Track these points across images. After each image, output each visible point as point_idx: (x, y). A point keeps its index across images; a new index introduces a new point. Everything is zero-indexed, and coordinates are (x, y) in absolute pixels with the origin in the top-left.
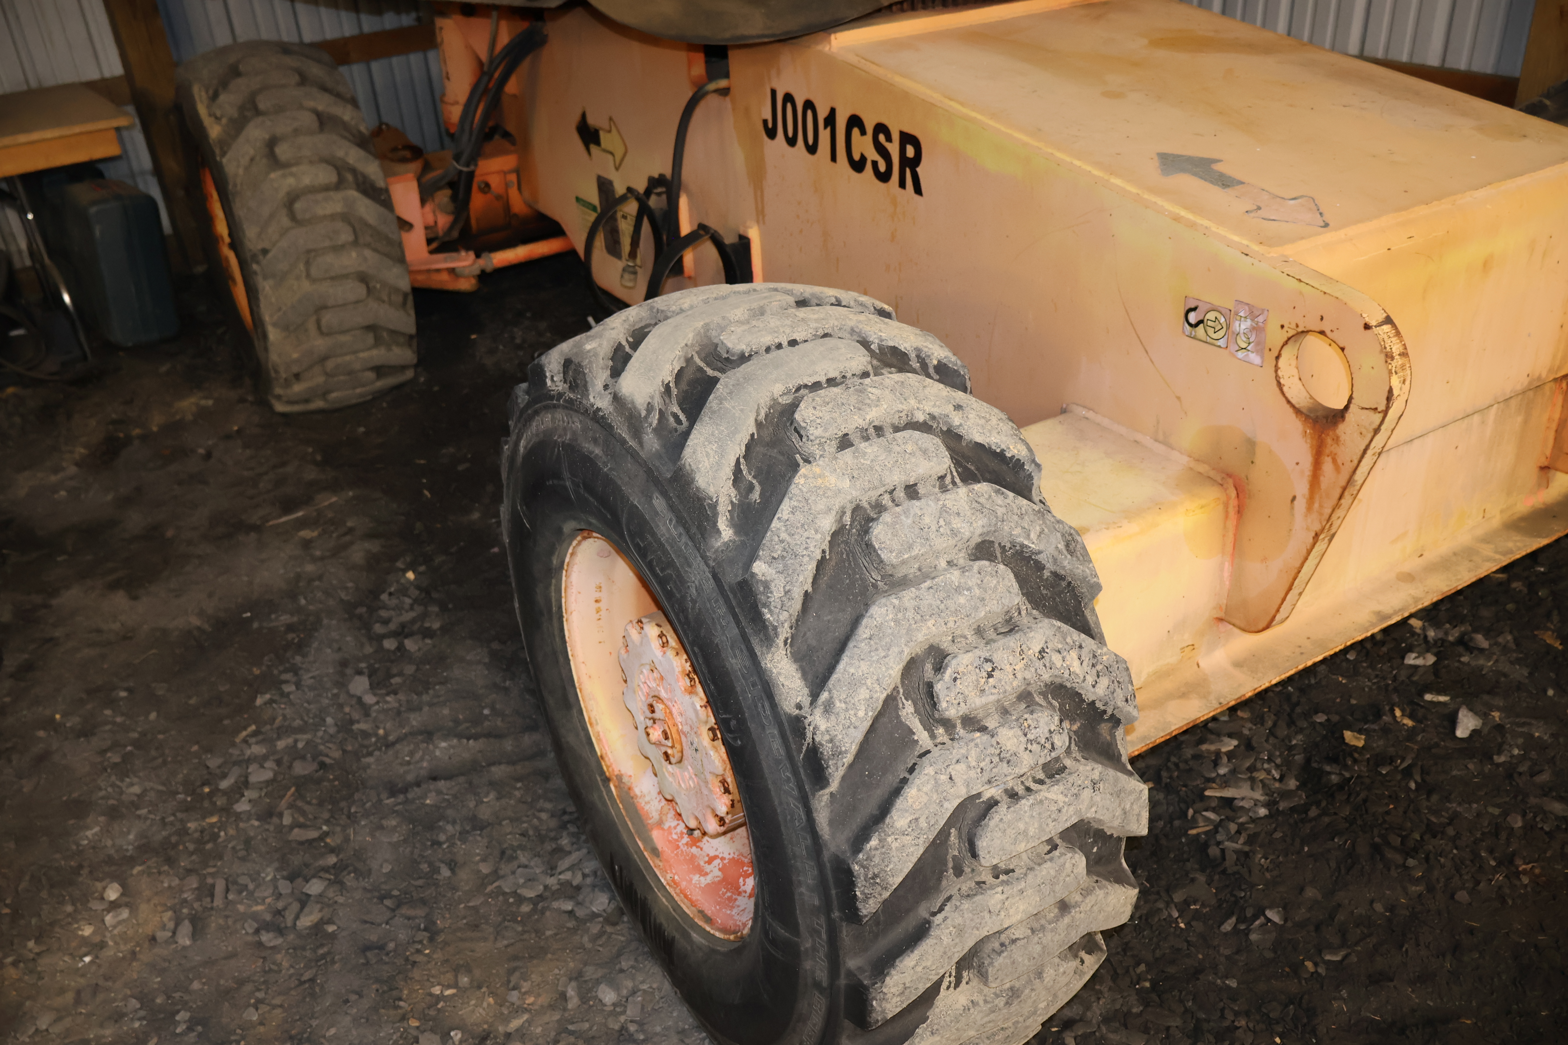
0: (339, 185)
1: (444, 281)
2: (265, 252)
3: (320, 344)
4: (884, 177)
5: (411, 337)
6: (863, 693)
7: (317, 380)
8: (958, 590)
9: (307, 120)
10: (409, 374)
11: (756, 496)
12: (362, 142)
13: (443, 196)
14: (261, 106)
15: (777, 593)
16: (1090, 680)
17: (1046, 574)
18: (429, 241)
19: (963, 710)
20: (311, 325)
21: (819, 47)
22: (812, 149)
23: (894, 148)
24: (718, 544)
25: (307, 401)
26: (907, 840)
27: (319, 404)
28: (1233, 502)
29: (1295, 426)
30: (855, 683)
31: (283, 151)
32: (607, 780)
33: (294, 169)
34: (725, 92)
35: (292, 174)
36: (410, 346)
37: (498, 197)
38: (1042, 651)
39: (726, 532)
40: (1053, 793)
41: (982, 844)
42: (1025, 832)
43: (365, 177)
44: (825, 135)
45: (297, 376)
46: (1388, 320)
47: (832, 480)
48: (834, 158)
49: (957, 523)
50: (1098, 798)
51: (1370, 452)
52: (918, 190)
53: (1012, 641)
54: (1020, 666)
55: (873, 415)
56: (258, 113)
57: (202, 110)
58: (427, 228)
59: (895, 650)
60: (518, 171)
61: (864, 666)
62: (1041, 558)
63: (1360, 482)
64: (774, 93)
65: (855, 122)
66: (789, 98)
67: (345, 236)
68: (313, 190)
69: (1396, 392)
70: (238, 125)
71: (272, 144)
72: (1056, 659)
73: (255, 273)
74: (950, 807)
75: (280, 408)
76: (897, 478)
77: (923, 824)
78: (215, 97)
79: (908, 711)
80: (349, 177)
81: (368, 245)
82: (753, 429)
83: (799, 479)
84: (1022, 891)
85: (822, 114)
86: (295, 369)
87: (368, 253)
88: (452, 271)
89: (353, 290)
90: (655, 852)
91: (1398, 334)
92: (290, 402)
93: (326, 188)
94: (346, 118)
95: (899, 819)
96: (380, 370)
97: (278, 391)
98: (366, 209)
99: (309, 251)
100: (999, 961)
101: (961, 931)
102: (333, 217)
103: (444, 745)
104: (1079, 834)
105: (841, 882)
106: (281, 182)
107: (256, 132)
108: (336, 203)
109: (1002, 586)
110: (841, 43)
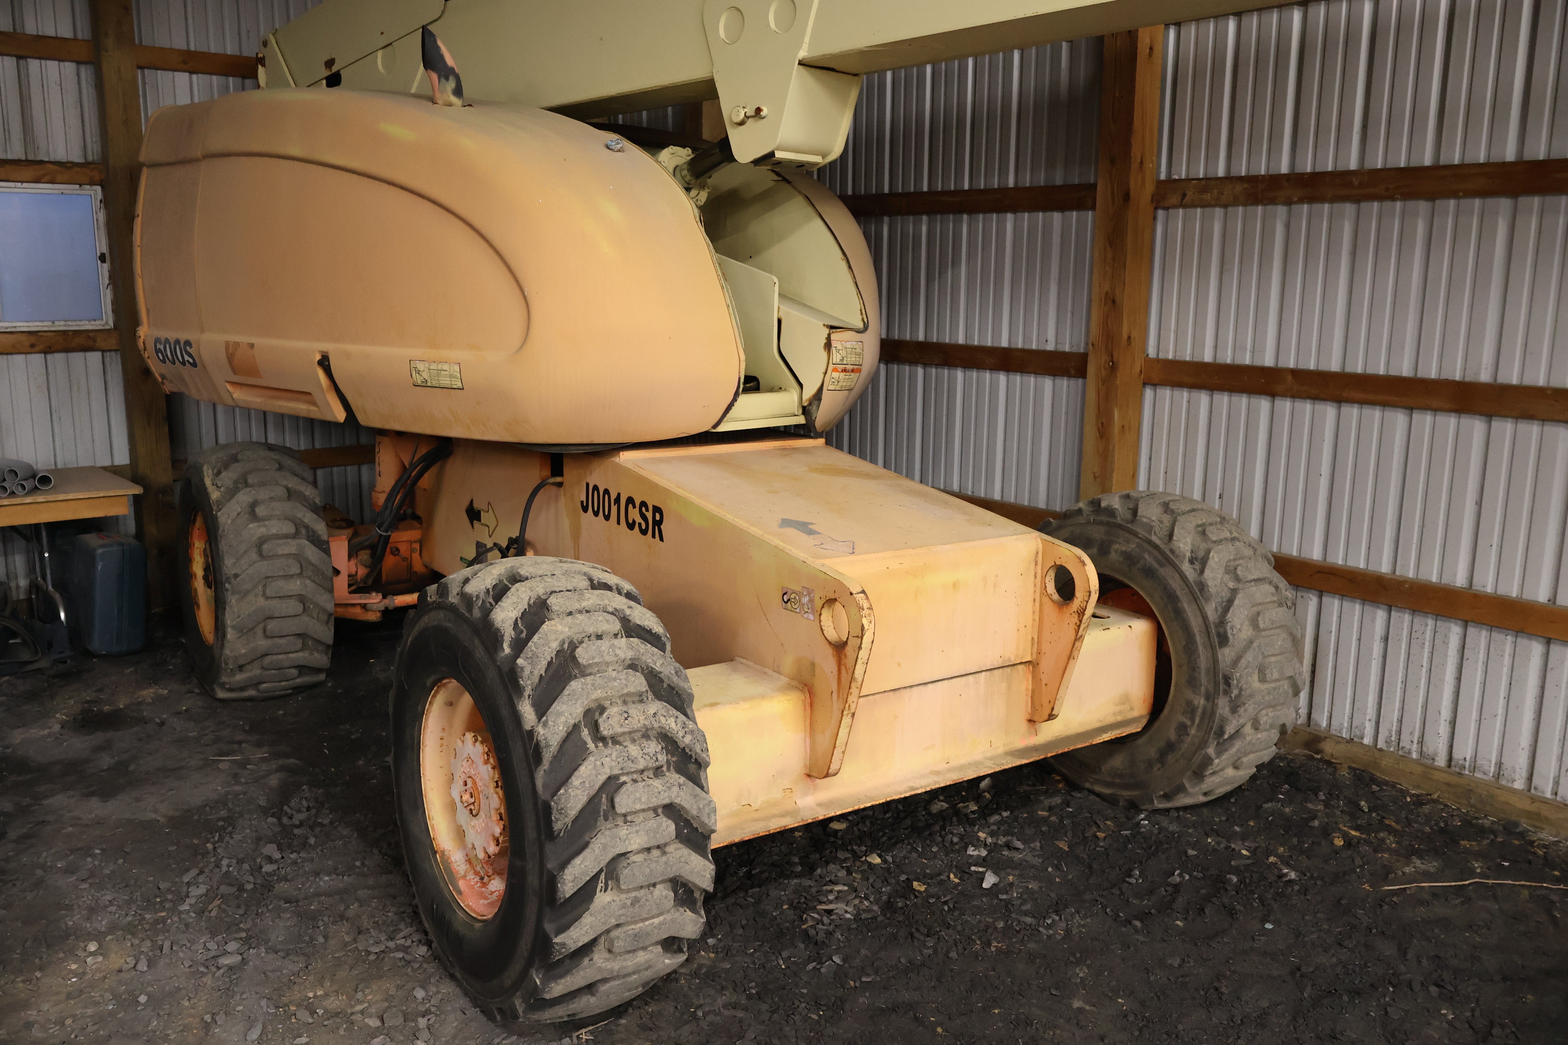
0: (296, 535)
1: (357, 613)
2: (236, 576)
3: (263, 643)
4: (644, 532)
5: (328, 646)
6: (563, 719)
7: (254, 672)
8: (615, 679)
9: (280, 492)
10: (322, 677)
11: (524, 635)
12: (315, 509)
13: (365, 555)
14: (250, 481)
15: (527, 672)
16: (681, 734)
17: (665, 685)
18: (350, 586)
19: (611, 732)
20: (259, 631)
21: (613, 459)
22: (607, 518)
23: (649, 515)
24: (503, 655)
25: (242, 689)
26: (579, 792)
27: (252, 693)
28: (808, 700)
29: (829, 651)
30: (559, 714)
31: (260, 511)
32: (436, 852)
33: (267, 523)
34: (560, 485)
35: (264, 526)
36: (327, 654)
37: (404, 559)
38: (655, 714)
39: (507, 650)
40: (657, 783)
41: (617, 800)
42: (640, 799)
43: (314, 531)
44: (614, 509)
45: (241, 668)
46: (863, 592)
47: (560, 628)
48: (619, 523)
49: (618, 652)
50: (682, 794)
51: (859, 661)
52: (661, 539)
53: (640, 706)
54: (642, 718)
55: (585, 604)
56: (247, 485)
57: (208, 482)
58: (349, 576)
59: (580, 701)
60: (421, 542)
61: (564, 707)
62: (662, 676)
63: (860, 680)
64: (588, 485)
65: (630, 501)
66: (596, 488)
67: (295, 569)
68: (277, 537)
69: (866, 627)
70: (232, 492)
71: (253, 505)
72: (663, 719)
73: (227, 590)
74: (602, 778)
75: (221, 694)
76: (591, 630)
77: (587, 785)
78: (219, 473)
79: (585, 733)
80: (304, 531)
81: (309, 578)
82: (526, 606)
83: (544, 626)
84: (637, 832)
85: (613, 496)
86: (241, 662)
87: (308, 582)
88: (364, 607)
89: (294, 607)
90: (460, 892)
91: (867, 598)
92: (231, 690)
93: (286, 537)
94: (307, 493)
95: (575, 781)
96: (303, 669)
97: (224, 679)
98: (312, 553)
99: (268, 577)
100: (626, 872)
101: (605, 847)
102: (288, 556)
103: (327, 878)
104: (671, 810)
105: (545, 812)
106: (256, 530)
107: (244, 497)
108: (291, 547)
109: (639, 683)
110: (626, 457)
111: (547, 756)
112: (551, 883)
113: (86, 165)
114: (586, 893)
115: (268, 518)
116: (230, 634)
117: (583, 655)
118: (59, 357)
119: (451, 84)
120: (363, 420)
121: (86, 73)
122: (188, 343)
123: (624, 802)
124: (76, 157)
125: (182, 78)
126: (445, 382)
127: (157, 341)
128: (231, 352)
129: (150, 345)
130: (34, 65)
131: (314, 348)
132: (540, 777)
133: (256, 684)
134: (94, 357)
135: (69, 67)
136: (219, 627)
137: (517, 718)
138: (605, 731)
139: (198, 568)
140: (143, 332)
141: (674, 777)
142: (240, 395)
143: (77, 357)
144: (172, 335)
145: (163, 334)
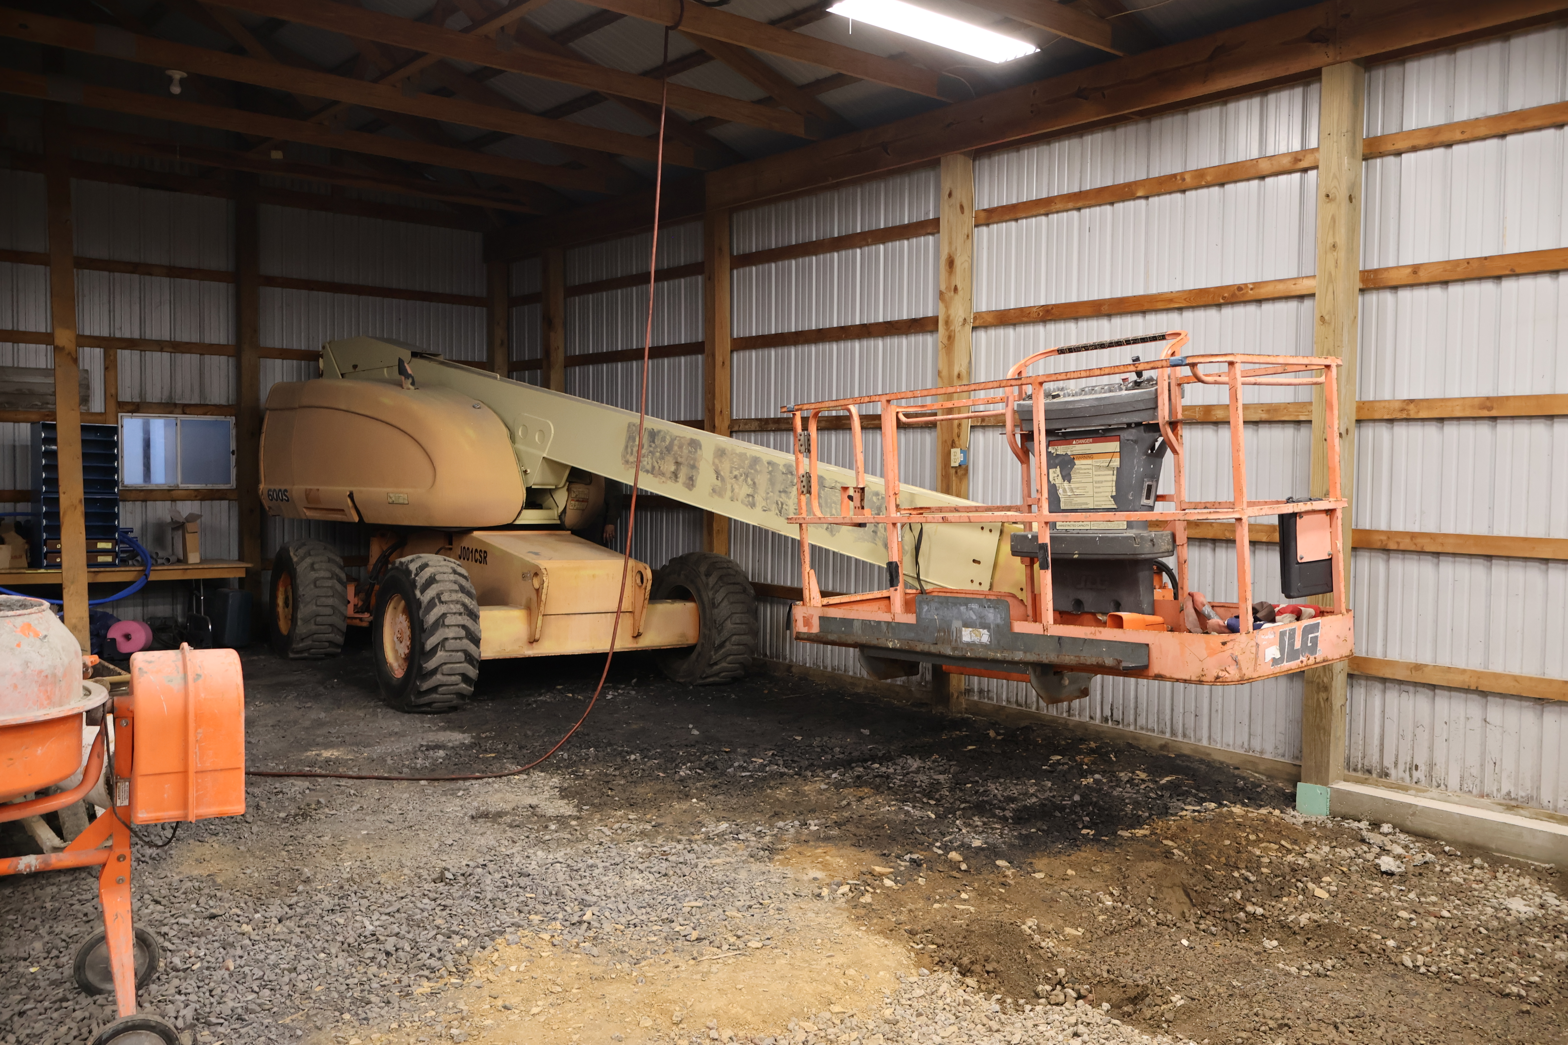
0: (331, 579)
1: (357, 623)
2: (303, 597)
3: (314, 628)
5: (343, 635)
7: (308, 642)
8: (448, 586)
9: (325, 559)
10: (339, 649)
11: (419, 572)
12: (341, 568)
13: (362, 595)
14: (310, 553)
15: (419, 582)
18: (354, 609)
20: (312, 622)
21: (470, 535)
24: (411, 577)
25: (302, 652)
26: (432, 617)
28: (529, 613)
29: (535, 593)
30: (428, 594)
31: (316, 566)
32: (387, 664)
33: (319, 572)
34: (450, 548)
36: (342, 639)
39: (413, 576)
43: (339, 578)
46: (545, 570)
47: (431, 571)
49: (450, 578)
50: (468, 623)
53: (456, 594)
54: (456, 598)
55: (442, 566)
56: (309, 556)
57: (292, 554)
58: (354, 604)
59: (435, 591)
61: (430, 592)
67: (330, 594)
68: (323, 578)
69: (545, 581)
70: (302, 559)
71: (312, 564)
72: (463, 599)
74: (440, 614)
75: (291, 655)
76: (442, 572)
77: (435, 615)
79: (436, 600)
80: (335, 577)
81: (337, 600)
82: (420, 566)
83: (425, 571)
84: (452, 632)
86: (304, 639)
88: (361, 619)
89: (329, 611)
92: (297, 653)
93: (327, 579)
94: (336, 560)
96: (331, 643)
97: (294, 646)
98: (339, 587)
99: (318, 597)
100: (447, 645)
101: (440, 636)
102: (328, 587)
104: (464, 627)
105: (422, 622)
106: (314, 575)
107: (309, 560)
108: (329, 583)
109: (456, 587)
110: (476, 534)
111: (423, 606)
112: (423, 645)
113: (229, 406)
114: (434, 650)
115: (320, 569)
116: (299, 623)
117: (437, 577)
118: (208, 503)
119: (410, 381)
120: (366, 520)
121: (232, 360)
122: (286, 491)
123: (447, 621)
124: (223, 402)
125: (278, 362)
126: (401, 501)
127: (269, 490)
128: (308, 493)
129: (265, 493)
130: (207, 357)
131: (347, 490)
132: (421, 613)
133: (308, 649)
134: (225, 503)
135: (223, 359)
136: (293, 620)
137: (415, 595)
138: (443, 599)
139: (280, 601)
140: (262, 486)
141: (466, 617)
142: (310, 514)
143: (216, 503)
144: (277, 487)
145: (272, 487)
